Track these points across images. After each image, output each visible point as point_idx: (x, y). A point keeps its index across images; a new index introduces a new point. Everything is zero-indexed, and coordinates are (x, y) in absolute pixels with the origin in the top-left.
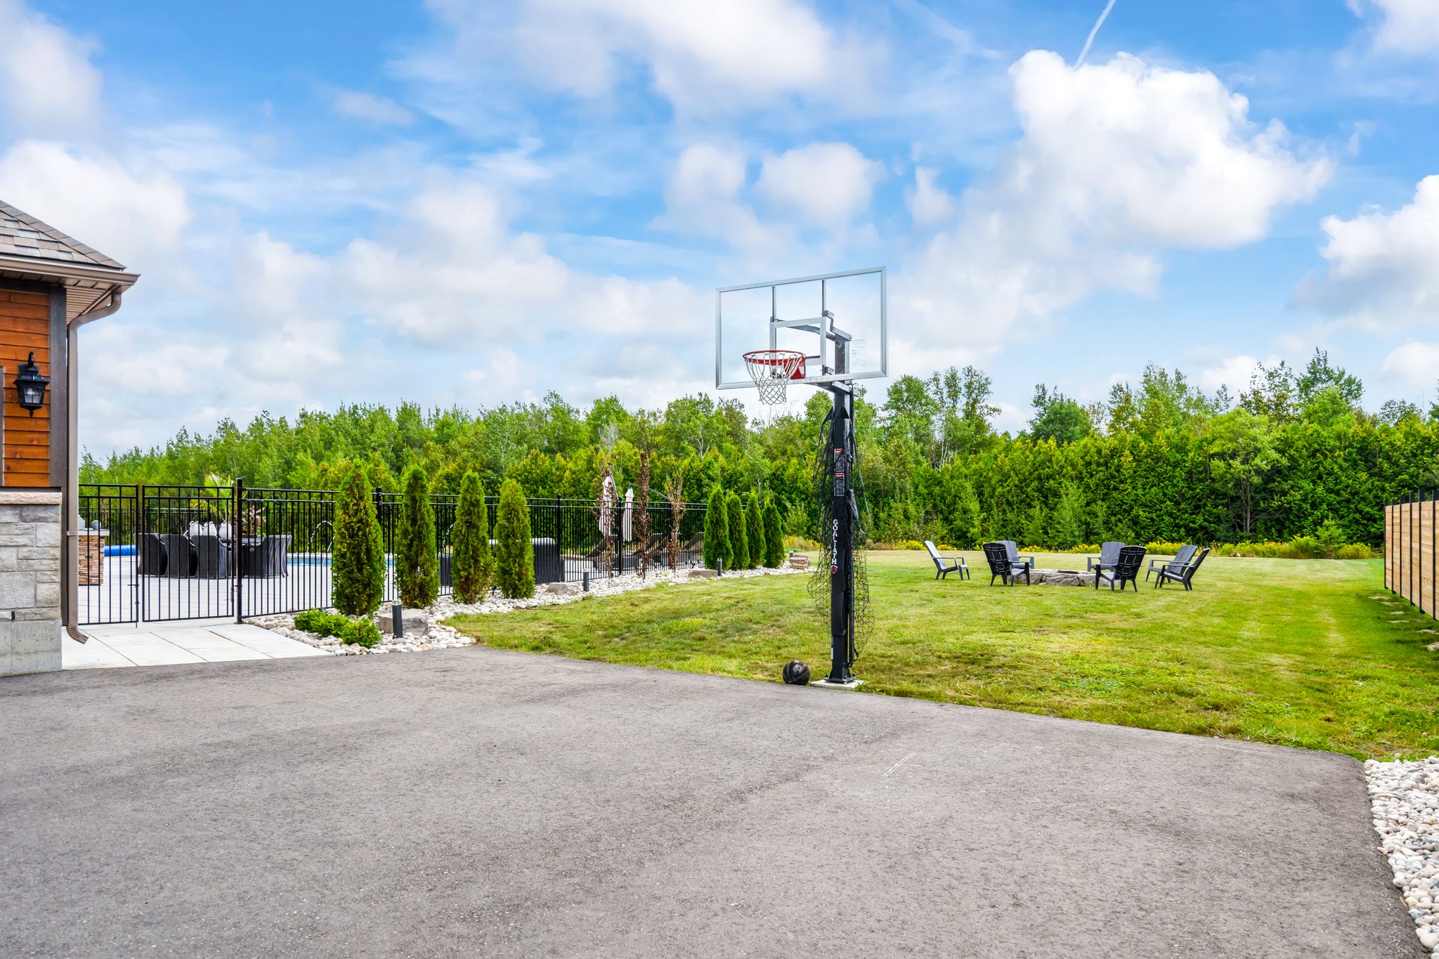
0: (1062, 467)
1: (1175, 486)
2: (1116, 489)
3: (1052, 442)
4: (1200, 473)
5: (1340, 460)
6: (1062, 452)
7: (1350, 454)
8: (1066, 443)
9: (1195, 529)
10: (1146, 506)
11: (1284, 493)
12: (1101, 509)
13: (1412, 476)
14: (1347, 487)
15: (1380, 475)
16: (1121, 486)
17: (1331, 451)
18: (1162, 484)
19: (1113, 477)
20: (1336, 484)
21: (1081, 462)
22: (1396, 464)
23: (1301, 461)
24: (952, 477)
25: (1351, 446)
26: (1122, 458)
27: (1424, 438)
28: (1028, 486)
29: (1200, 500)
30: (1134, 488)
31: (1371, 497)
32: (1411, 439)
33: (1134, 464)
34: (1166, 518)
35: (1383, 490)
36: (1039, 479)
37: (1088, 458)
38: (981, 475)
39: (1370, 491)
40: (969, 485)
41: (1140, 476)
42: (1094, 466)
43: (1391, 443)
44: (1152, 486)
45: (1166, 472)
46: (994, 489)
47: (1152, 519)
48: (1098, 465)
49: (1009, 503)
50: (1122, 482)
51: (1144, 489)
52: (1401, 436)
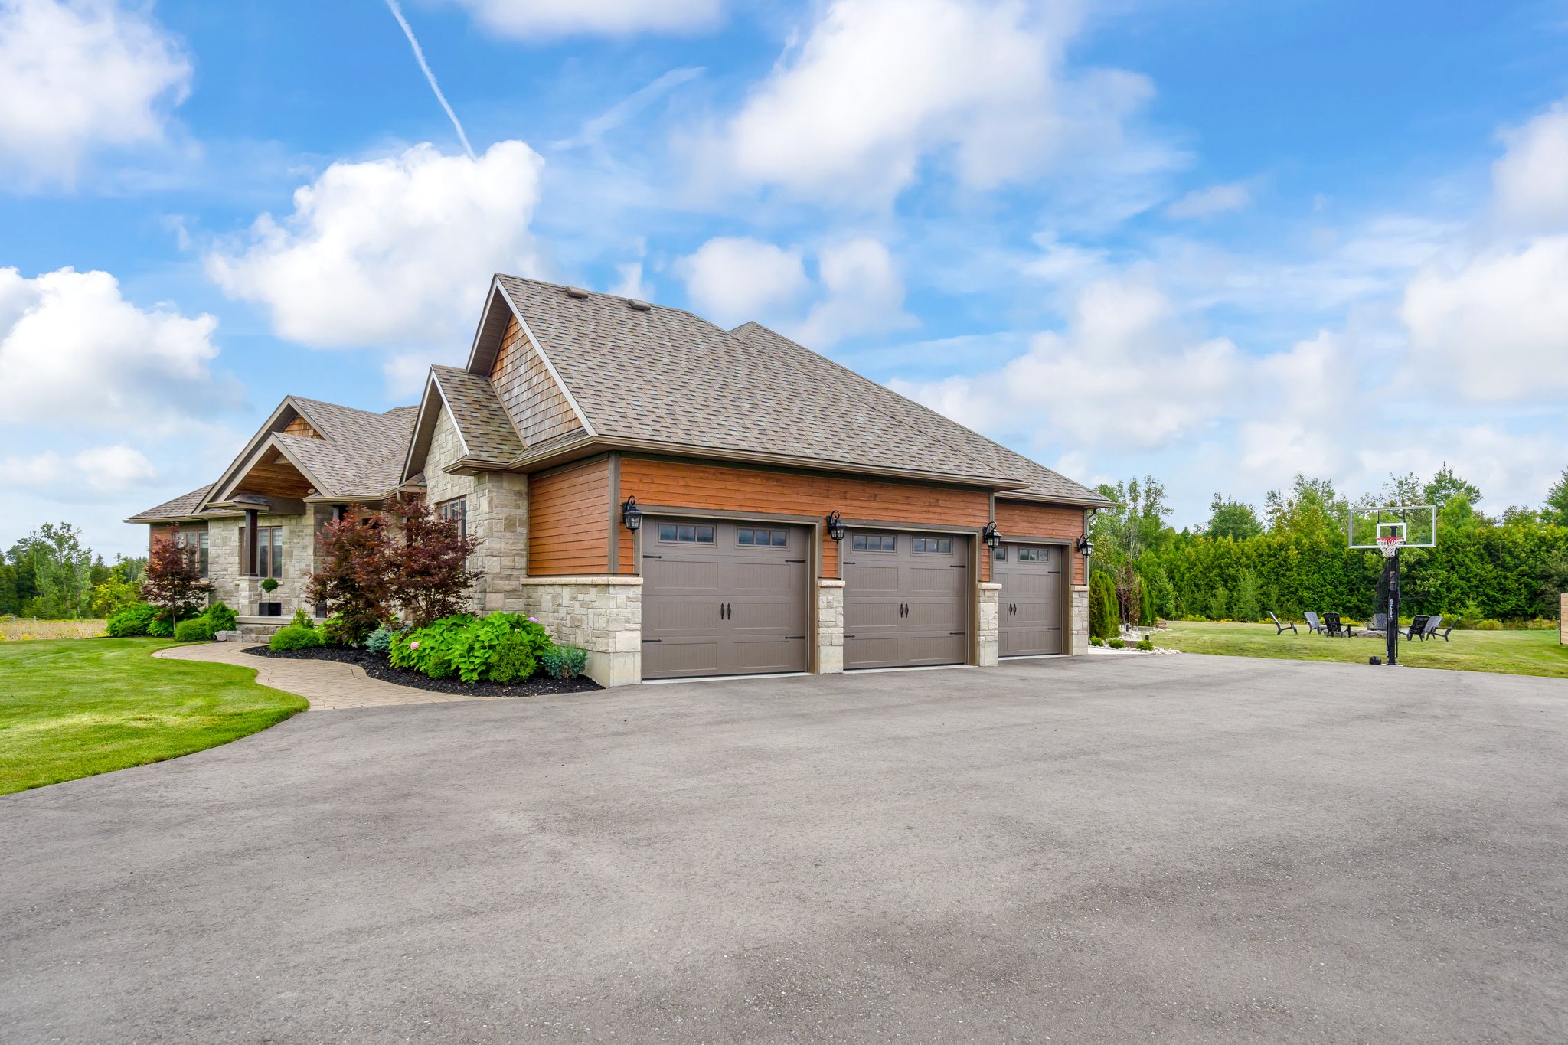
0: (1238, 558)
1: (1333, 573)
2: (1284, 575)
3: (1230, 538)
4: (1355, 563)
5: (1471, 555)
6: (1238, 546)
7: (1478, 549)
8: (1241, 539)
9: (1351, 608)
10: (1309, 589)
11: (1424, 579)
12: (1274, 590)
13: (1530, 568)
14: (1476, 575)
15: (1505, 567)
16: (1288, 573)
17: (1462, 547)
18: (1322, 572)
19: (1281, 566)
20: (1467, 573)
21: (1255, 554)
22: (1517, 557)
23: (1438, 555)
24: (1148, 565)
25: (1479, 543)
26: (1289, 552)
27: (1539, 538)
28: (1210, 572)
29: (1354, 585)
30: (1298, 575)
31: (1494, 582)
32: (1530, 538)
33: (1299, 556)
34: (1327, 599)
35: (1506, 578)
36: (1220, 567)
37: (1260, 551)
38: (1172, 564)
39: (1495, 578)
40: (1162, 571)
41: (1304, 565)
42: (1265, 557)
43: (1512, 541)
44: (1314, 573)
45: (1325, 563)
46: (1183, 575)
47: (1314, 599)
48: (1269, 556)
49: (1197, 586)
50: (1288, 570)
51: (1308, 576)
52: (1521, 535)
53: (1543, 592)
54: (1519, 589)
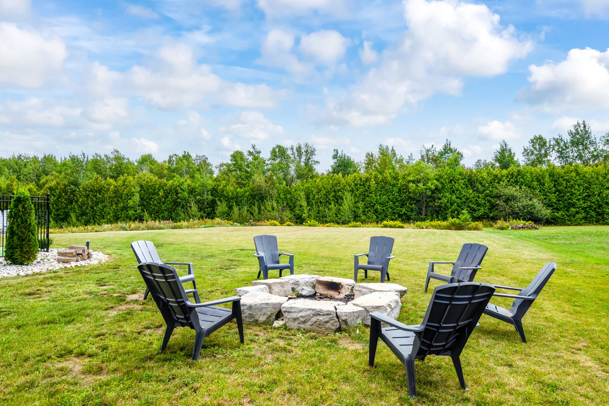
0: (345, 186)
1: (393, 195)
2: (368, 196)
3: (340, 175)
4: (404, 189)
5: (461, 184)
6: (345, 179)
7: (465, 181)
8: (346, 175)
9: (402, 214)
10: (381, 204)
11: (440, 199)
12: (361, 205)
13: (490, 192)
14: (464, 196)
15: (478, 191)
16: (370, 195)
17: (457, 180)
18: (388, 194)
19: (367, 191)
20: (460, 195)
21: (353, 184)
22: (484, 186)
23: (446, 185)
24: (296, 190)
25: (465, 178)
26: (371, 182)
27: (494, 176)
28: (329, 195)
29: (404, 201)
30: (376, 196)
31: (474, 200)
32: (490, 175)
33: (376, 185)
34: (390, 210)
35: (479, 197)
36: (335, 191)
37: (356, 182)
38: (309, 190)
39: (473, 197)
40: (302, 194)
41: (378, 190)
42: (358, 186)
43: (481, 177)
44: (383, 195)
45: (389, 189)
46: (314, 196)
47: (384, 210)
48: (360, 185)
49: (321, 203)
50: (370, 193)
51: (380, 196)
52: (485, 174)
53: (497, 205)
54: (485, 204)
